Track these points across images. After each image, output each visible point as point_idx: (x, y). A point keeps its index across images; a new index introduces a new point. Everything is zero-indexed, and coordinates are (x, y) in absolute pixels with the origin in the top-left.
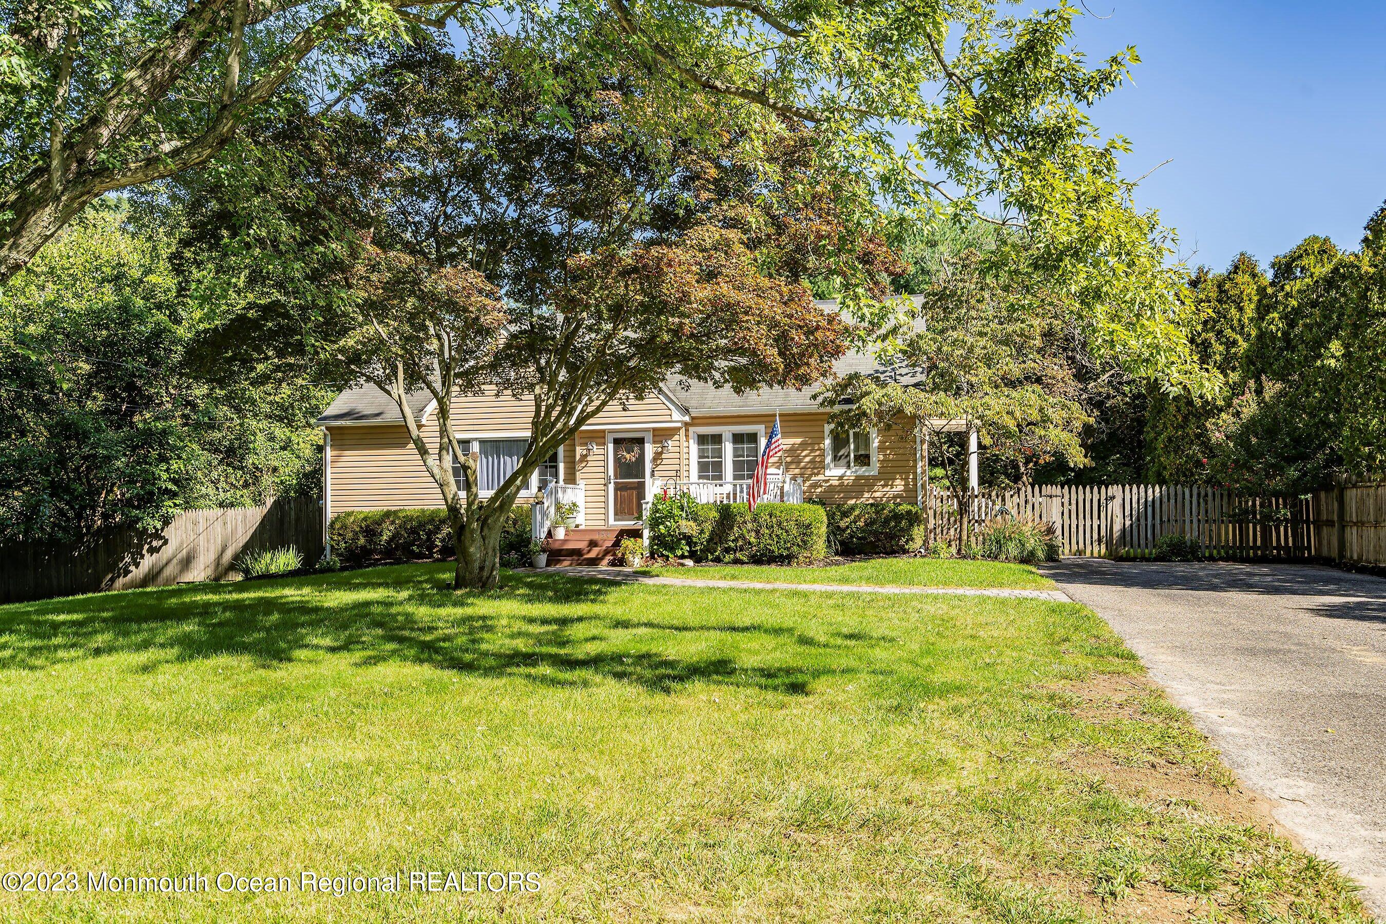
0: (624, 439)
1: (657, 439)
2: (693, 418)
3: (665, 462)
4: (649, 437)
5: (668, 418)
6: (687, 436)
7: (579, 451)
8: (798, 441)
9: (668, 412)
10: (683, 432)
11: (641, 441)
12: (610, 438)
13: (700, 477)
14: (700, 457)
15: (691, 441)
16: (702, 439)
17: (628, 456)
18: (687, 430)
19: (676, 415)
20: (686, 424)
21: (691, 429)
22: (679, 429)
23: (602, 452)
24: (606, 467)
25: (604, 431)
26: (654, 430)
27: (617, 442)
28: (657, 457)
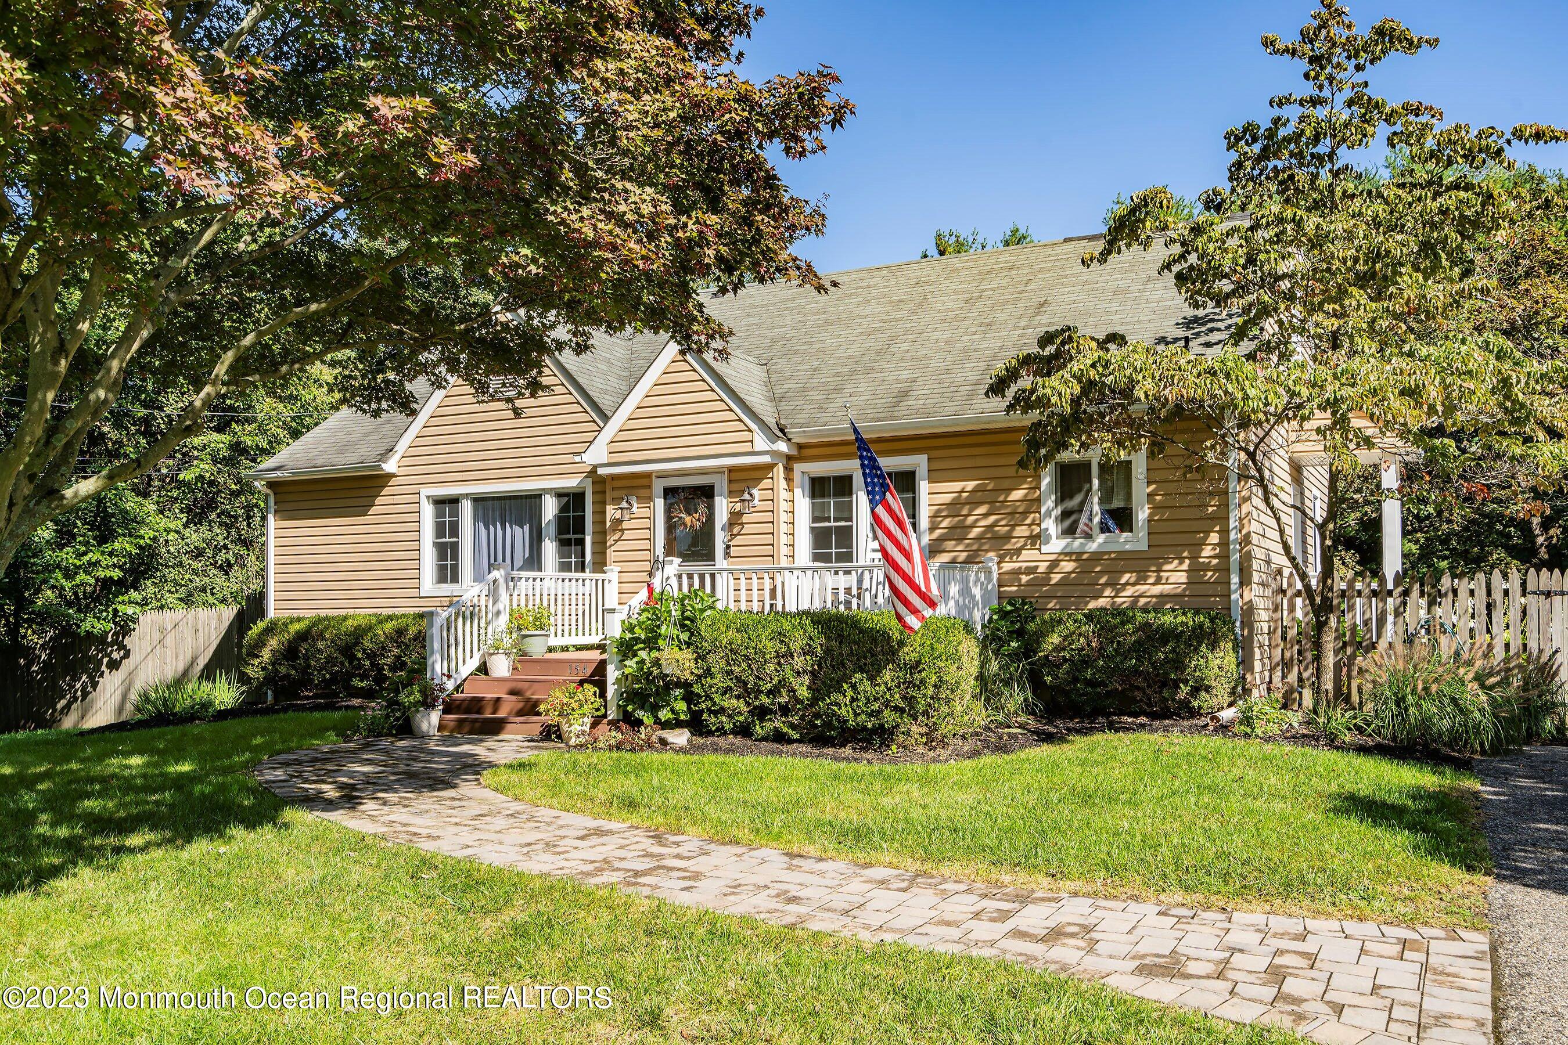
0: (684, 489)
1: (735, 487)
2: (800, 447)
3: (747, 529)
4: (721, 484)
5: (746, 447)
6: (789, 479)
7: (611, 512)
8: (971, 485)
9: (747, 436)
10: (780, 470)
11: (707, 493)
12: (658, 486)
13: (816, 557)
14: (815, 519)
15: (798, 492)
16: (818, 487)
17: (688, 520)
18: (788, 470)
19: (761, 443)
20: (789, 458)
21: (798, 467)
22: (770, 467)
23: (645, 512)
24: (651, 540)
25: (648, 475)
26: (731, 470)
27: (669, 492)
28: (735, 518)
